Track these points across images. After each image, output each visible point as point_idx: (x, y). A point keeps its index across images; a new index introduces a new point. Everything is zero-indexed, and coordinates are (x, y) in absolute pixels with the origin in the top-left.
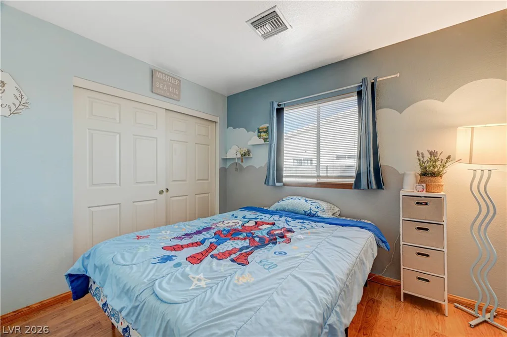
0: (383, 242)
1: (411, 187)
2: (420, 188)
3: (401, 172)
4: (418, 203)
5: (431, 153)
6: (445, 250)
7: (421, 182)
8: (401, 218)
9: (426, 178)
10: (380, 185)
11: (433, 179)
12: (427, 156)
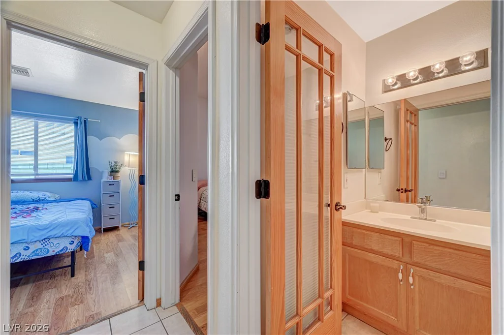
0: (94, 204)
1: (106, 178)
2: (110, 178)
3: (101, 171)
4: (110, 185)
5: (115, 162)
6: (120, 203)
7: (110, 175)
8: (102, 193)
9: (113, 173)
10: (89, 178)
11: (116, 173)
12: (113, 164)
